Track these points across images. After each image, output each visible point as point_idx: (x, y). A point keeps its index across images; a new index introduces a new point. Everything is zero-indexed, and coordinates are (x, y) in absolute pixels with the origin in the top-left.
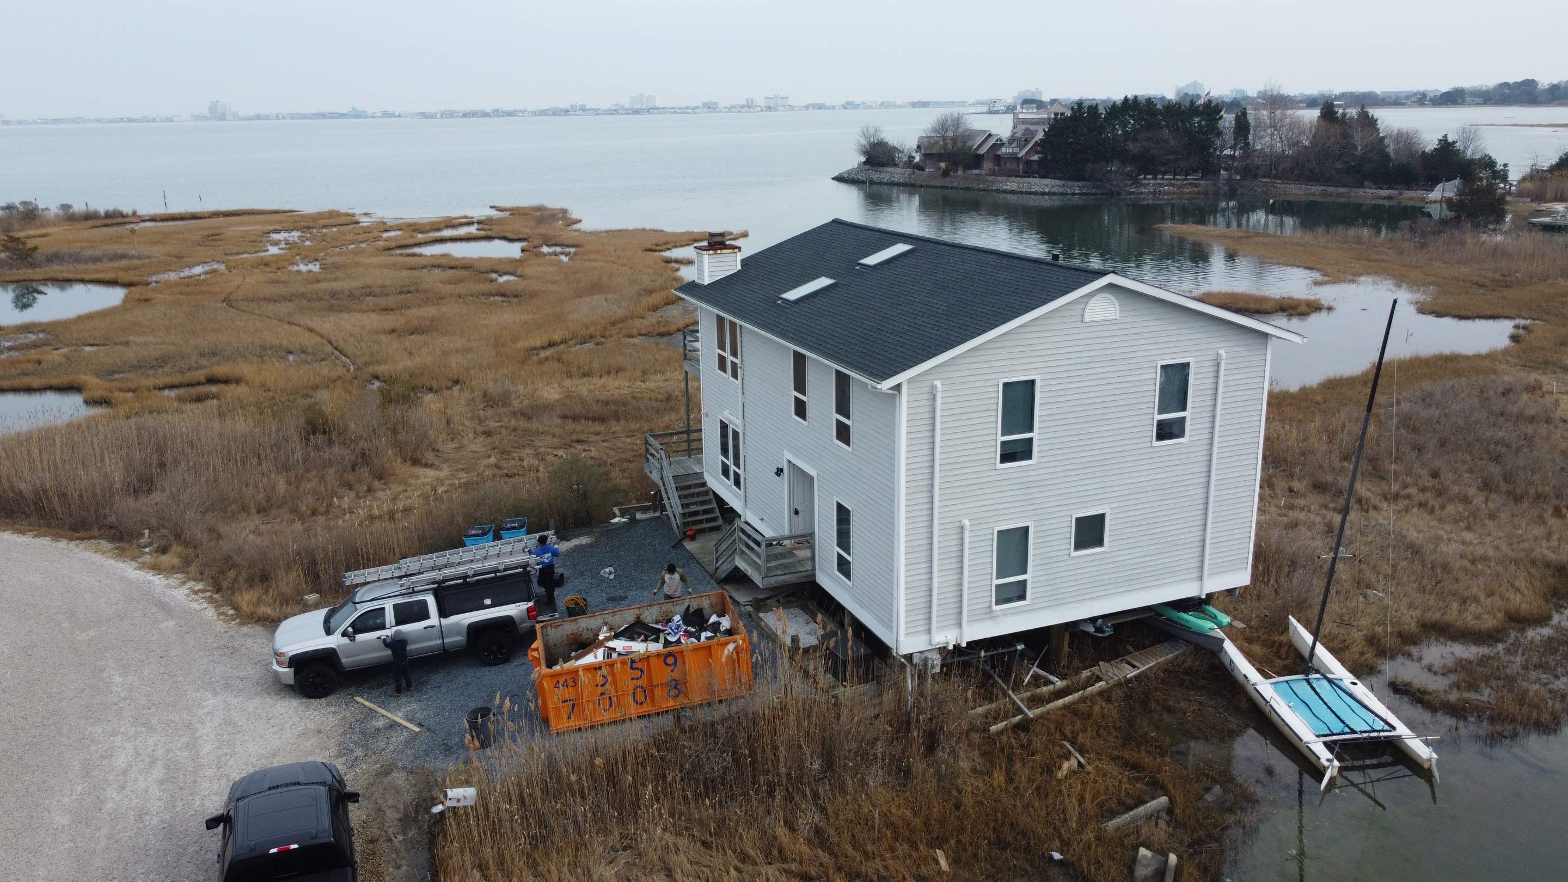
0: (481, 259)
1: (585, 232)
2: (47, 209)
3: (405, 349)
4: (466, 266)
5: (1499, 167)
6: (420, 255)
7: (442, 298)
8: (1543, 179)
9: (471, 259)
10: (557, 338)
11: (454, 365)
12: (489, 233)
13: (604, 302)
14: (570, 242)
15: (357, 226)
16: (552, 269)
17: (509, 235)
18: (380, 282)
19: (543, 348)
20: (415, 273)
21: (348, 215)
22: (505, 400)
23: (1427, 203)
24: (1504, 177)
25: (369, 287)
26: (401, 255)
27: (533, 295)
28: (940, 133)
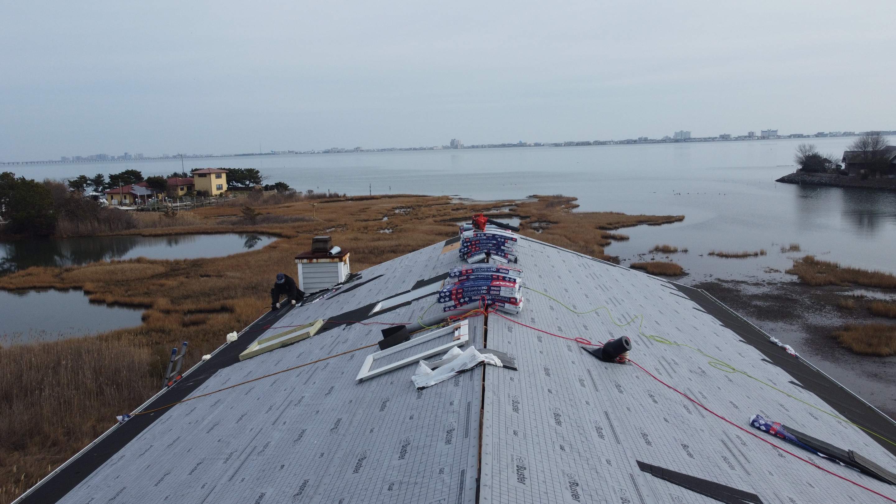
1: (573, 214)
2: (301, 192)
6: (454, 225)
12: (512, 212)
15: (446, 205)
17: (521, 214)
21: (449, 199)
28: (861, 148)
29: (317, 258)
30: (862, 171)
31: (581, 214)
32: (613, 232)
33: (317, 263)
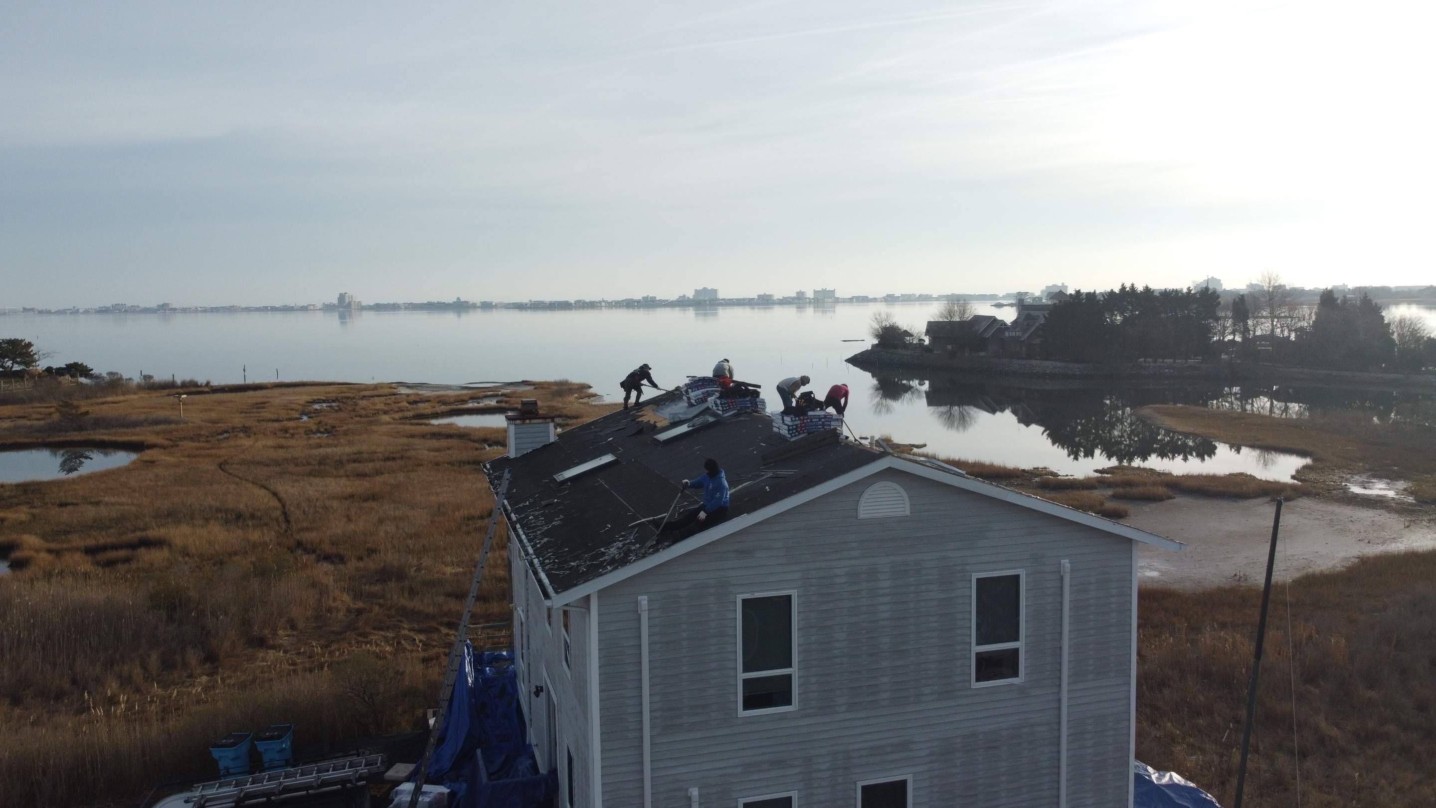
0: (481, 428)
2: (130, 379)
3: (348, 516)
4: (464, 435)
14: (574, 415)
15: (393, 397)
22: (401, 573)
25: (361, 453)
28: (947, 318)
29: (530, 419)
30: (949, 347)
33: (530, 423)
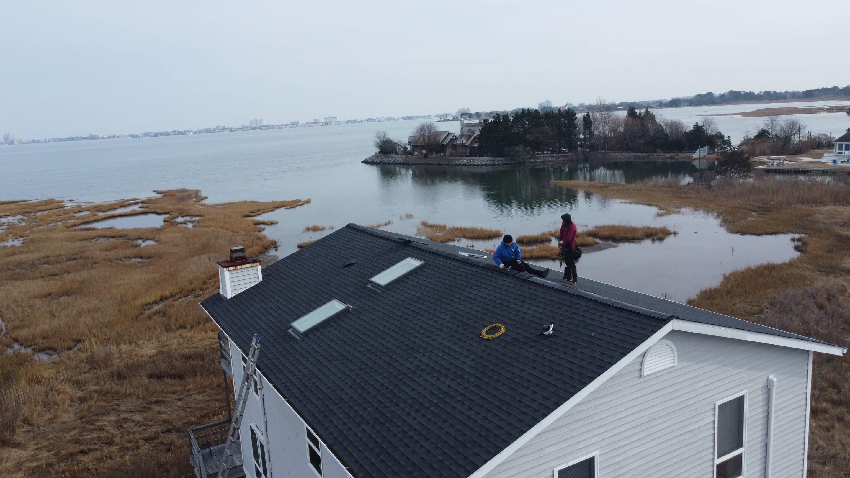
0: (134, 230)
1: (208, 206)
3: (51, 312)
4: (122, 235)
5: (726, 138)
6: (93, 229)
7: (95, 263)
8: (753, 144)
9: (127, 230)
10: (167, 293)
11: (82, 325)
12: (146, 210)
13: (207, 261)
14: (197, 214)
15: (62, 209)
16: (178, 235)
17: (159, 211)
18: (57, 252)
19: (156, 303)
20: (85, 243)
21: (58, 202)
22: (107, 360)
23: (693, 160)
24: (728, 143)
25: (48, 257)
26: (81, 230)
27: (160, 256)
28: (420, 134)
29: (241, 265)
30: (424, 152)
31: (218, 205)
32: (258, 218)
33: (242, 268)
